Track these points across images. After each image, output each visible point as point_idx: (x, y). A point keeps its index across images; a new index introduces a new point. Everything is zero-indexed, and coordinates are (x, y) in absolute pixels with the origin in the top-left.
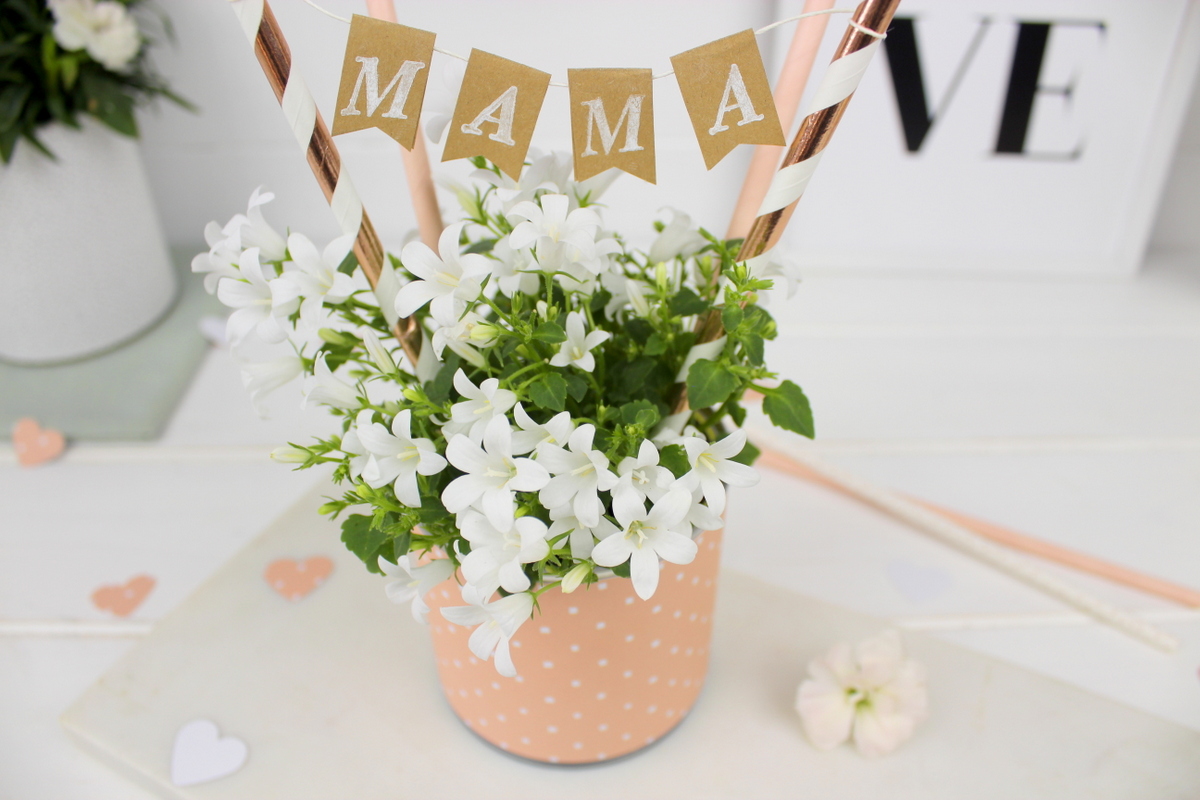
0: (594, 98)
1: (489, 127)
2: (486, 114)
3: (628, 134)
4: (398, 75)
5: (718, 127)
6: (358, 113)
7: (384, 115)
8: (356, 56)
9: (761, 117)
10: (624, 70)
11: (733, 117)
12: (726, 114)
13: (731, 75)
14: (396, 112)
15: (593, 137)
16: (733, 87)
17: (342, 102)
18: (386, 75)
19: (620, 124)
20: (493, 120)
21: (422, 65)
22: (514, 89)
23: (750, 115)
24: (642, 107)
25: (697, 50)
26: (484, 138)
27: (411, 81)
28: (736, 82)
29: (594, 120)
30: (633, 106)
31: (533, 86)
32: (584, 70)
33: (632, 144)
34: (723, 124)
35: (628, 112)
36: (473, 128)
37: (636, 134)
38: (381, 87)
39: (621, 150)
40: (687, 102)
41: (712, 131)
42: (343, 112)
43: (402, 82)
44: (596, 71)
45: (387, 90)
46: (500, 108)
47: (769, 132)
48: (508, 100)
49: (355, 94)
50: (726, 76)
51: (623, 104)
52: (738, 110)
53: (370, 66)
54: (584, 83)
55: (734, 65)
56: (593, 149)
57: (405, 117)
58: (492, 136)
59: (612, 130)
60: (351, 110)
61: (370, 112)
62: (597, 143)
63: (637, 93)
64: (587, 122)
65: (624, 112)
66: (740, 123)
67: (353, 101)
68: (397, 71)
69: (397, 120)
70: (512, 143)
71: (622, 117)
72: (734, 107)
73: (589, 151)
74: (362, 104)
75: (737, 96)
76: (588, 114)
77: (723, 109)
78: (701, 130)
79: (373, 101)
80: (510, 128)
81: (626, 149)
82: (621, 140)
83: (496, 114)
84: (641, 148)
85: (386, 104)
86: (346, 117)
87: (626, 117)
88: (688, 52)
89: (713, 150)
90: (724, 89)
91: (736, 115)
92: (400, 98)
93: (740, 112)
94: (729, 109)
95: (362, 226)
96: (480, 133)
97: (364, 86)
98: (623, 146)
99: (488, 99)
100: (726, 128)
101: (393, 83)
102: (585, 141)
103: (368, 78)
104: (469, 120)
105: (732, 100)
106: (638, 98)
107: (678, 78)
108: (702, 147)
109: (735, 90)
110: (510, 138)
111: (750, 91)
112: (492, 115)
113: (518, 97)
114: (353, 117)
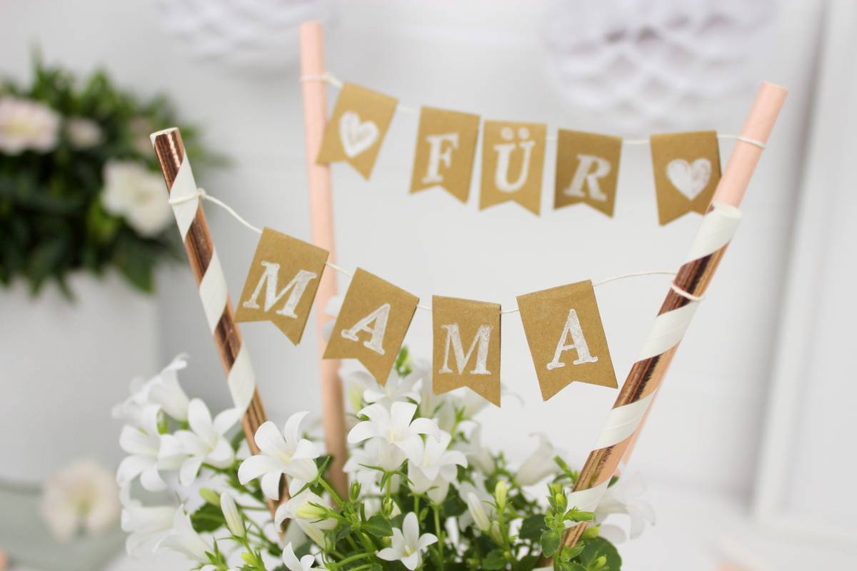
0: (452, 323)
1: (364, 335)
2: (363, 324)
3: (479, 358)
4: (294, 281)
5: (555, 364)
6: (257, 307)
7: (279, 312)
8: (261, 260)
9: (595, 360)
10: (478, 303)
11: (570, 356)
12: (563, 352)
13: (570, 319)
14: (289, 311)
15: (449, 357)
16: (571, 329)
17: (246, 295)
18: (284, 279)
19: (472, 349)
20: (368, 330)
21: (314, 276)
22: (387, 306)
23: (584, 356)
24: (491, 336)
25: (541, 293)
26: (360, 344)
27: (304, 287)
28: (573, 325)
29: (451, 343)
30: (484, 334)
31: (404, 307)
32: (445, 298)
33: (481, 369)
34: (560, 361)
35: (479, 339)
36: (351, 335)
37: (485, 359)
38: (279, 288)
39: (472, 372)
40: (528, 337)
41: (550, 366)
42: (245, 304)
43: (296, 287)
44: (455, 300)
45: (284, 292)
46: (375, 321)
47: (601, 373)
48: (381, 315)
49: (257, 292)
50: (565, 319)
51: (475, 332)
52: (574, 350)
53: (272, 270)
54: (446, 309)
55: (572, 311)
56: (449, 367)
57: (295, 317)
58: (366, 344)
59: (465, 352)
60: (252, 303)
61: (267, 307)
62: (452, 363)
63: (486, 324)
64: (445, 343)
65: (476, 340)
66: (575, 363)
67: (255, 296)
68: (293, 278)
69: (289, 319)
70: (382, 352)
71: (474, 343)
72: (571, 347)
73: (446, 369)
74: (261, 300)
75: (574, 337)
76: (446, 336)
77: (561, 348)
78: (540, 364)
79: (271, 299)
80: (382, 339)
81: (476, 372)
82: (472, 363)
83: (372, 325)
84: (488, 373)
85: (281, 303)
86: (247, 309)
87: (478, 343)
88: (532, 294)
89: (550, 384)
90: (563, 330)
91: (572, 354)
92: (294, 300)
93: (576, 353)
94: (567, 348)
95: (252, 402)
96: (356, 339)
97: (265, 286)
98: (474, 368)
99: (365, 312)
100: (562, 365)
101: (289, 287)
102: (443, 359)
103: (269, 280)
104: (349, 326)
105: (570, 340)
106: (488, 329)
107: (522, 315)
108: (540, 380)
109: (572, 332)
110: (380, 348)
111: (586, 335)
112: (369, 325)
113: (390, 313)
114: (253, 309)
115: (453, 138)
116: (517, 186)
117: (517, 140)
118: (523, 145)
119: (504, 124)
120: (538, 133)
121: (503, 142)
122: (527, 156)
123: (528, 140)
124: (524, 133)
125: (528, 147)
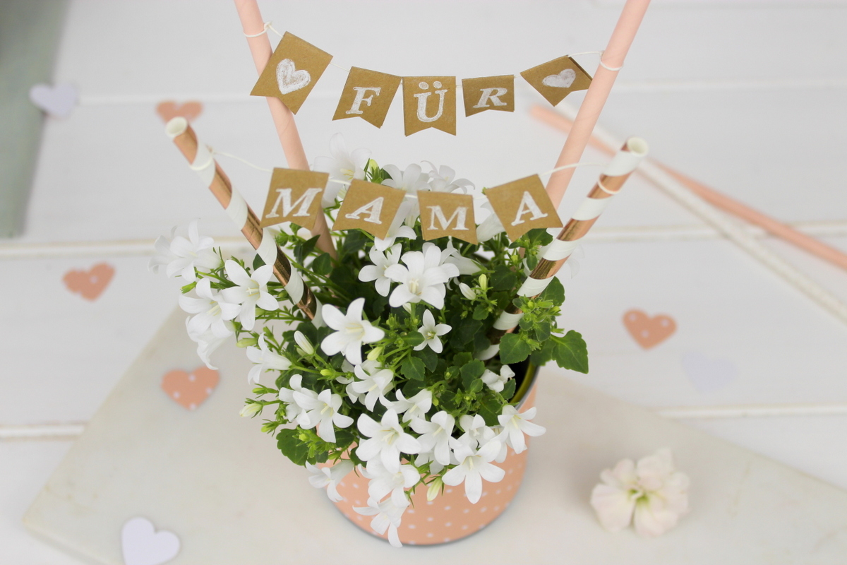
1: (364, 215)
2: (362, 209)
3: (458, 222)
5: (518, 222)
6: (278, 215)
7: (295, 215)
8: (276, 189)
9: (546, 215)
11: (527, 216)
12: (522, 214)
13: (525, 197)
14: (303, 212)
15: (435, 222)
16: (527, 202)
17: (268, 209)
19: (453, 218)
20: (367, 212)
21: (319, 191)
22: (381, 199)
23: (538, 215)
24: (466, 214)
26: (361, 220)
27: (312, 198)
28: (528, 199)
29: (435, 214)
30: (461, 212)
31: (393, 198)
33: (461, 227)
34: (521, 219)
35: (458, 213)
36: (353, 216)
37: (463, 223)
38: (293, 202)
39: (454, 229)
40: (496, 211)
41: (513, 224)
42: (268, 216)
43: (306, 199)
45: (297, 203)
46: (372, 207)
47: (551, 222)
48: (377, 205)
49: (276, 206)
50: (521, 198)
51: (454, 211)
53: (286, 193)
54: (429, 199)
55: (526, 192)
56: (435, 227)
57: (308, 215)
58: (366, 219)
59: (448, 219)
61: (285, 214)
62: (438, 225)
63: (463, 206)
64: (430, 215)
65: (455, 213)
66: (532, 219)
67: (274, 210)
68: (303, 194)
69: (303, 217)
70: (380, 223)
71: (454, 215)
72: (527, 211)
73: (432, 228)
74: (280, 211)
75: (529, 205)
76: (431, 212)
77: (520, 212)
78: (507, 224)
79: (287, 209)
80: (378, 216)
81: (457, 229)
82: (453, 224)
83: (369, 209)
84: (467, 229)
85: (296, 209)
86: (270, 219)
87: (457, 215)
90: (520, 202)
91: (529, 215)
92: (305, 206)
93: (532, 213)
94: (524, 212)
96: (358, 218)
97: (281, 203)
98: (455, 227)
99: (364, 203)
100: (523, 221)
101: (301, 199)
102: (429, 223)
103: (284, 199)
104: (351, 212)
105: (526, 207)
106: (463, 209)
110: (379, 220)
111: (537, 204)
112: (367, 210)
113: (384, 203)
114: (274, 218)
115: (377, 90)
116: (435, 118)
117: (432, 89)
118: (437, 92)
119: (421, 79)
120: (449, 83)
121: (422, 91)
122: (442, 99)
123: (440, 89)
124: (437, 85)
125: (442, 94)
